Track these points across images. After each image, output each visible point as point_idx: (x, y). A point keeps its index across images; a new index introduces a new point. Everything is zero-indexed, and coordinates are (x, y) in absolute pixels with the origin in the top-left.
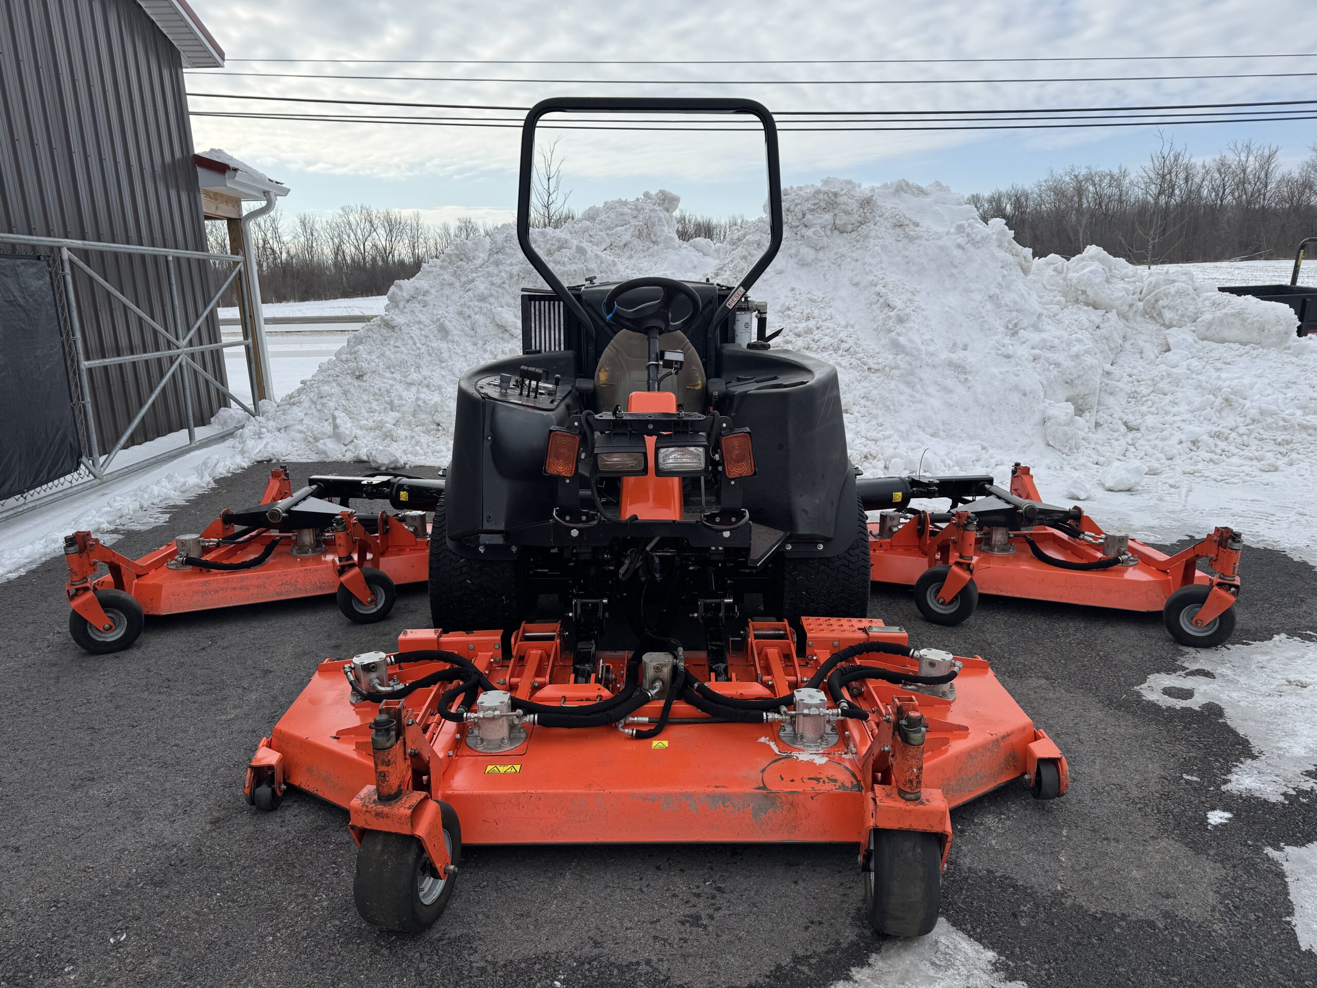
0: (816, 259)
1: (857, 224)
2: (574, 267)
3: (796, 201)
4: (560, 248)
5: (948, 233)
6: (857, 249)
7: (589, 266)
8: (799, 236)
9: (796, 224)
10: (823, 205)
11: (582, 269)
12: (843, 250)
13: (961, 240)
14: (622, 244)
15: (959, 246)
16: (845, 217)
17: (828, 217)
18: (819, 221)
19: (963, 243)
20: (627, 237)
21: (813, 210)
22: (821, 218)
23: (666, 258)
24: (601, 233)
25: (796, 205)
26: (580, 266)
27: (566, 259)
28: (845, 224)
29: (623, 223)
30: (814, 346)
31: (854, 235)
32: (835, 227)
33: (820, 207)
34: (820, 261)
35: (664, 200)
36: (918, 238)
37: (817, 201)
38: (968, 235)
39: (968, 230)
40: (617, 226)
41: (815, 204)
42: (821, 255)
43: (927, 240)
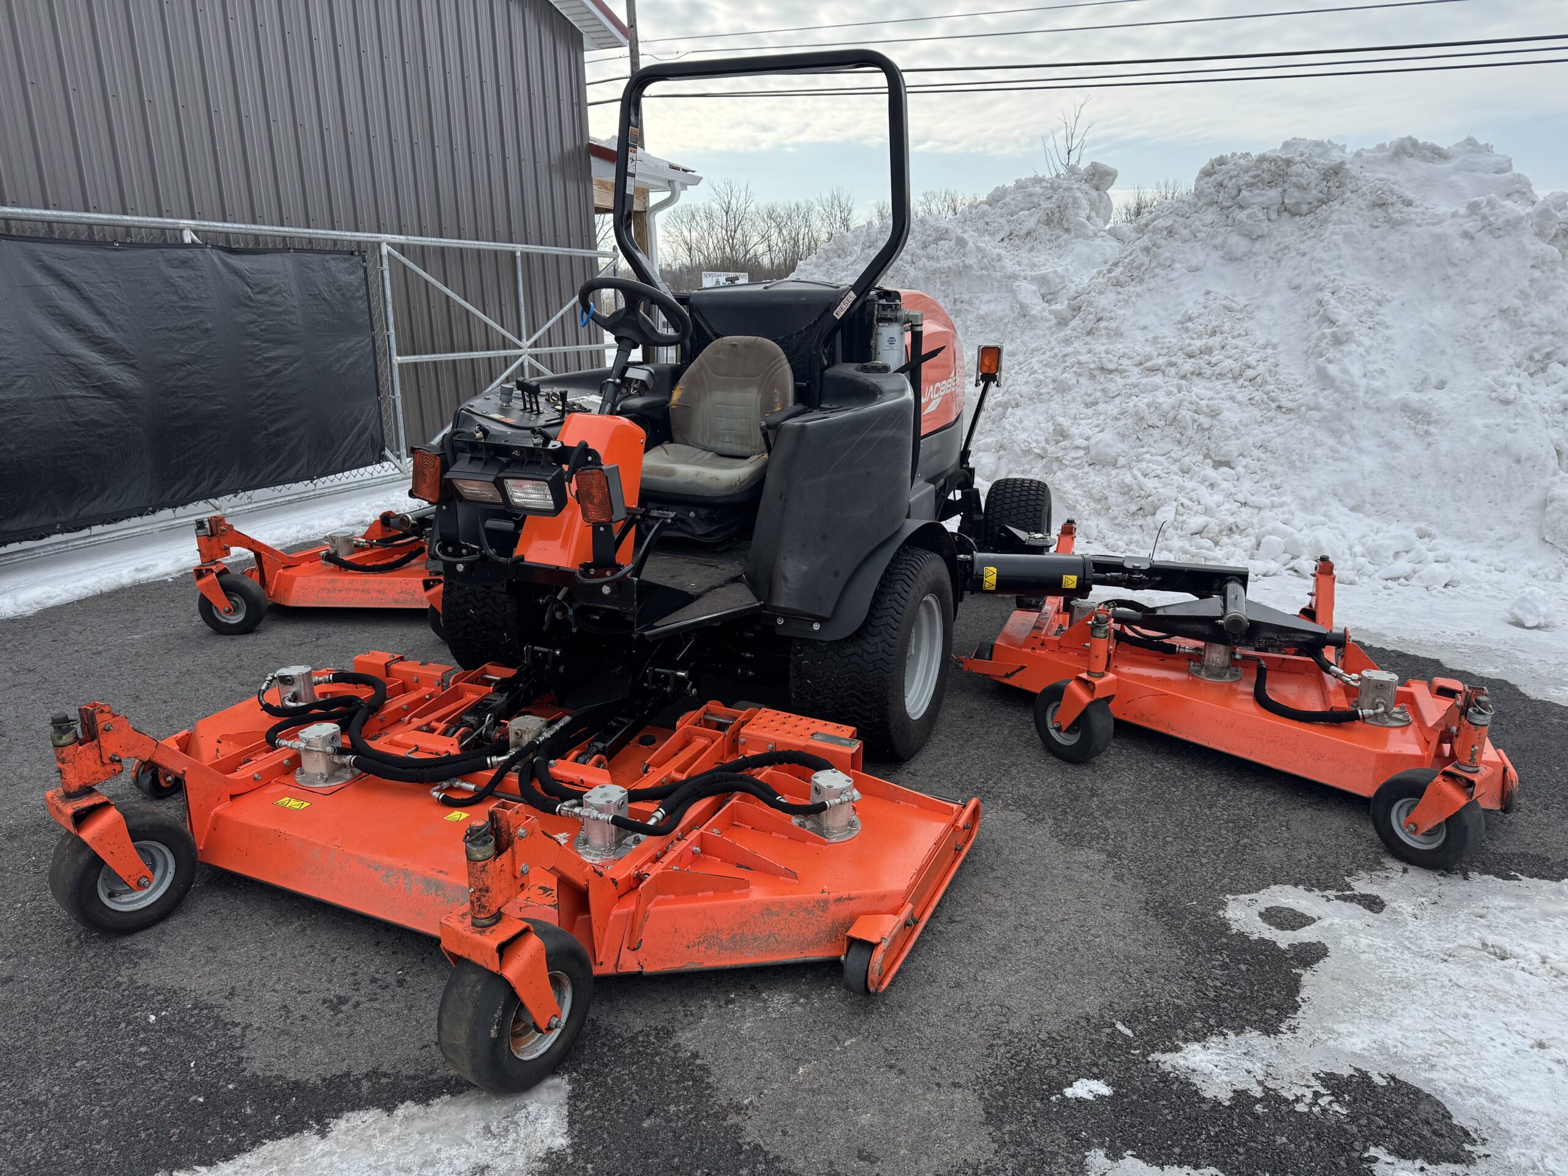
0: (1250, 251)
1: (1316, 203)
2: (949, 263)
3: (1232, 173)
4: (937, 240)
5: (1454, 215)
6: (1309, 238)
7: (967, 262)
8: (1230, 221)
9: (1228, 204)
10: (1267, 177)
11: (957, 265)
12: (1288, 240)
13: (1470, 225)
14: (1023, 232)
15: (1466, 235)
16: (1296, 194)
17: (1273, 194)
18: (1259, 200)
19: (1473, 231)
20: (1030, 224)
21: (1252, 185)
22: (1262, 195)
23: (1073, 249)
24: (1000, 220)
25: (1231, 178)
26: (955, 261)
27: (941, 253)
28: (1297, 204)
29: (1030, 205)
30: (1208, 371)
31: (1309, 218)
32: (1284, 208)
33: (1262, 181)
34: (1255, 254)
35: (1094, 175)
36: (1403, 222)
37: (1259, 172)
38: (1484, 218)
39: (1486, 210)
40: (1022, 210)
41: (1255, 177)
42: (1258, 245)
43: (1419, 226)
